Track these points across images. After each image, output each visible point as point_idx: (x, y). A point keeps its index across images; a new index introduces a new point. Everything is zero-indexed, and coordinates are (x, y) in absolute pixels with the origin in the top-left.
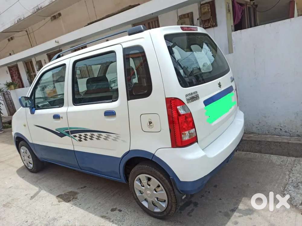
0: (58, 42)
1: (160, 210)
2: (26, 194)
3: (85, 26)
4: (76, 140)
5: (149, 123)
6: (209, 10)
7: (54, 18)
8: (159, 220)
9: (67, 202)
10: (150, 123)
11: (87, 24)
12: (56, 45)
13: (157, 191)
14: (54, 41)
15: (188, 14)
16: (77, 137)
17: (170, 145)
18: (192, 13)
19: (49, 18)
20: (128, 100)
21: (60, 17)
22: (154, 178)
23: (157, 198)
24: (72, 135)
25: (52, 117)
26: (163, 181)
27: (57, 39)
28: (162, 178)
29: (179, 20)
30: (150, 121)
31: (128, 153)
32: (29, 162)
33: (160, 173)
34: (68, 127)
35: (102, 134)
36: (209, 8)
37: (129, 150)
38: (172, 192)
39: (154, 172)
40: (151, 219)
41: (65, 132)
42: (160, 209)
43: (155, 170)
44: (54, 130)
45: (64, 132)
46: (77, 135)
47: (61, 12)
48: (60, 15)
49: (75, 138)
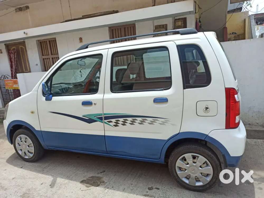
0: (27, 34)
1: (202, 184)
2: (41, 183)
3: (61, 23)
4: (111, 126)
5: (205, 108)
6: (182, 25)
7: (20, 9)
8: (200, 193)
9: (97, 187)
10: (207, 108)
11: (65, 21)
12: (25, 36)
13: (202, 167)
14: (22, 31)
15: (163, 25)
16: (112, 122)
17: (224, 127)
18: (166, 25)
19: (14, 9)
20: (184, 88)
21: (28, 10)
22: (201, 156)
23: (201, 173)
24: (106, 121)
25: (81, 104)
26: (212, 158)
27: (25, 31)
28: (211, 156)
29: (154, 29)
30: (207, 107)
31: (177, 135)
32: (28, 151)
33: (208, 152)
34: (102, 113)
35: (147, 118)
36: (182, 23)
37: (179, 133)
38: (219, 167)
39: (203, 150)
40: (192, 193)
41: (97, 118)
42: (202, 182)
43: (203, 149)
44: (81, 116)
45: (95, 118)
46: (114, 120)
47: (29, 5)
48: (27, 7)
49: (110, 123)
